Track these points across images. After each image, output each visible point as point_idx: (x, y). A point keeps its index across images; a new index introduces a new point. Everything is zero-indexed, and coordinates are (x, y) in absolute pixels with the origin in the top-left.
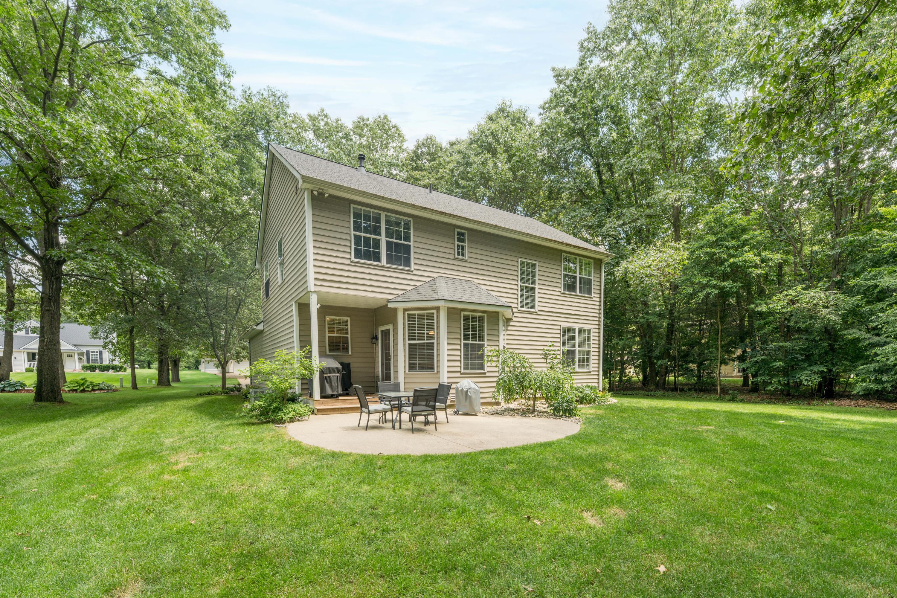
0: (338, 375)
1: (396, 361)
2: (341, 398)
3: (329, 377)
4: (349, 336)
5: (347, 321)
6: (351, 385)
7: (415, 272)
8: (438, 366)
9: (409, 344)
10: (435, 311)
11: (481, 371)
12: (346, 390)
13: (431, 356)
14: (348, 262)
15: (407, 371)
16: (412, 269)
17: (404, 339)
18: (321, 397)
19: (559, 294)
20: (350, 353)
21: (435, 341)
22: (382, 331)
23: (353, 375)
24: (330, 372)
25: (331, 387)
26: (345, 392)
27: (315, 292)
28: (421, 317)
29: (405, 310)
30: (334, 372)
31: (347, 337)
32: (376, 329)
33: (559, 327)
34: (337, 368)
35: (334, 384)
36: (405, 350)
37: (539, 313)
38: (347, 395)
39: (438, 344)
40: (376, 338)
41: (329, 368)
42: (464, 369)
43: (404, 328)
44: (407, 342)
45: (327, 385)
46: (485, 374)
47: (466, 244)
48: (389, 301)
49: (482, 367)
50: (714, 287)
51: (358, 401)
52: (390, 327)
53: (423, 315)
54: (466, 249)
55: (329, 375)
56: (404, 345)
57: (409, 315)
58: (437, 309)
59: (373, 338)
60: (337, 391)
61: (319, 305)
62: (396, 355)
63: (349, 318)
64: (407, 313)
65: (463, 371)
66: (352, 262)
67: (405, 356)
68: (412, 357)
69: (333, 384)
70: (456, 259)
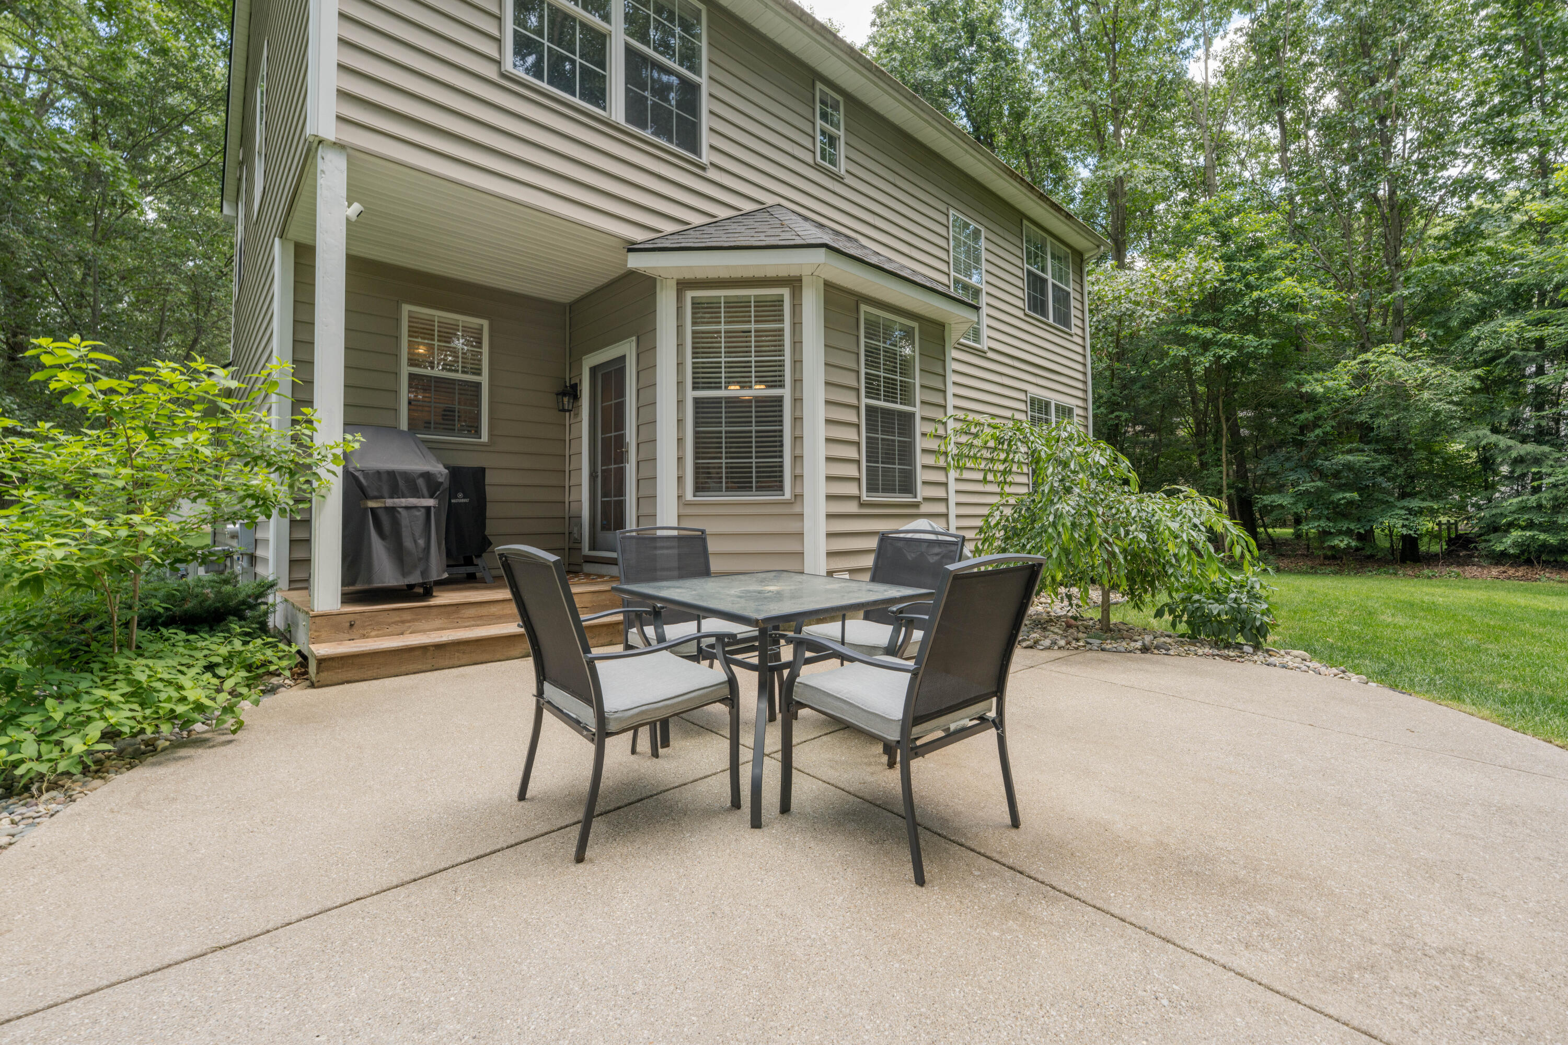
0: (431, 502)
1: (649, 460)
2: (444, 598)
3: (392, 510)
4: (484, 379)
5: (480, 330)
6: (485, 544)
7: (712, 174)
8: (798, 478)
9: (697, 401)
10: (786, 292)
11: (907, 499)
12: (469, 562)
13: (772, 444)
14: (490, 72)
15: (689, 495)
16: (704, 160)
17: (680, 384)
18: (348, 598)
19: (1020, 314)
20: (485, 438)
21: (786, 392)
22: (594, 370)
23: (491, 510)
24: (395, 492)
25: (399, 554)
26: (464, 570)
27: (339, 146)
28: (737, 309)
29: (684, 285)
30: (416, 493)
31: (478, 385)
32: (575, 362)
33: (1022, 396)
34: (427, 476)
35: (412, 539)
36: (680, 422)
37: (990, 355)
38: (471, 580)
39: (797, 401)
40: (573, 392)
41: (392, 474)
42: (869, 490)
43: (680, 346)
44: (691, 394)
45: (378, 548)
46: (916, 505)
47: (842, 133)
48: (633, 248)
49: (908, 486)
50: (1229, 344)
51: (513, 609)
52: (628, 349)
53: (744, 304)
54: (842, 150)
55: (390, 502)
56: (680, 403)
57: (696, 304)
58: (794, 283)
59: (564, 394)
60: (424, 573)
61: (356, 207)
62: (648, 442)
63: (485, 323)
64: (690, 295)
65: (864, 497)
66: (503, 75)
67: (680, 441)
68: (703, 445)
69: (408, 543)
70: (816, 167)
